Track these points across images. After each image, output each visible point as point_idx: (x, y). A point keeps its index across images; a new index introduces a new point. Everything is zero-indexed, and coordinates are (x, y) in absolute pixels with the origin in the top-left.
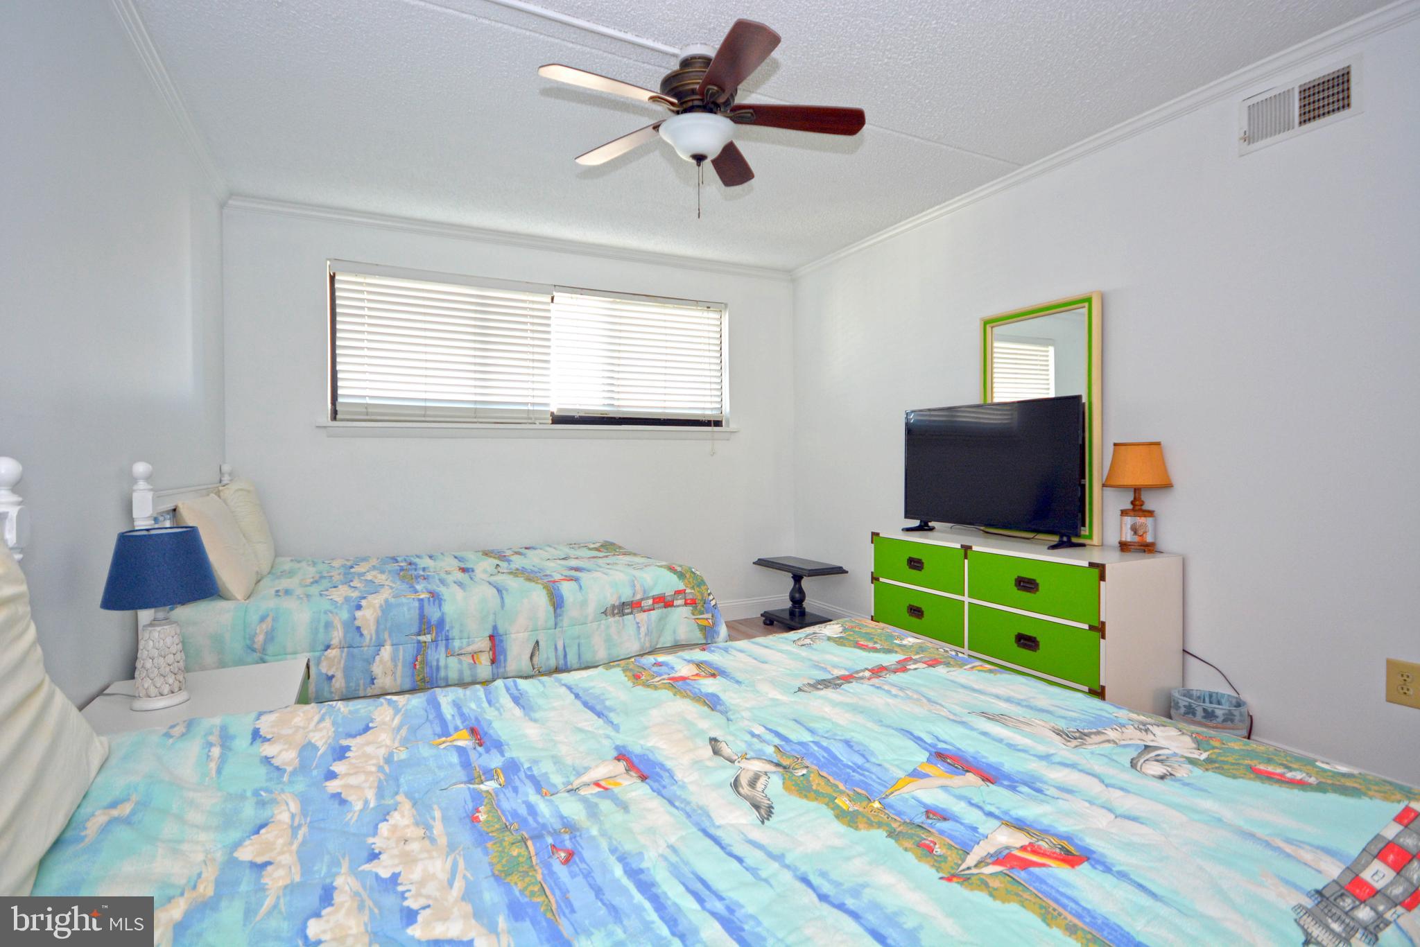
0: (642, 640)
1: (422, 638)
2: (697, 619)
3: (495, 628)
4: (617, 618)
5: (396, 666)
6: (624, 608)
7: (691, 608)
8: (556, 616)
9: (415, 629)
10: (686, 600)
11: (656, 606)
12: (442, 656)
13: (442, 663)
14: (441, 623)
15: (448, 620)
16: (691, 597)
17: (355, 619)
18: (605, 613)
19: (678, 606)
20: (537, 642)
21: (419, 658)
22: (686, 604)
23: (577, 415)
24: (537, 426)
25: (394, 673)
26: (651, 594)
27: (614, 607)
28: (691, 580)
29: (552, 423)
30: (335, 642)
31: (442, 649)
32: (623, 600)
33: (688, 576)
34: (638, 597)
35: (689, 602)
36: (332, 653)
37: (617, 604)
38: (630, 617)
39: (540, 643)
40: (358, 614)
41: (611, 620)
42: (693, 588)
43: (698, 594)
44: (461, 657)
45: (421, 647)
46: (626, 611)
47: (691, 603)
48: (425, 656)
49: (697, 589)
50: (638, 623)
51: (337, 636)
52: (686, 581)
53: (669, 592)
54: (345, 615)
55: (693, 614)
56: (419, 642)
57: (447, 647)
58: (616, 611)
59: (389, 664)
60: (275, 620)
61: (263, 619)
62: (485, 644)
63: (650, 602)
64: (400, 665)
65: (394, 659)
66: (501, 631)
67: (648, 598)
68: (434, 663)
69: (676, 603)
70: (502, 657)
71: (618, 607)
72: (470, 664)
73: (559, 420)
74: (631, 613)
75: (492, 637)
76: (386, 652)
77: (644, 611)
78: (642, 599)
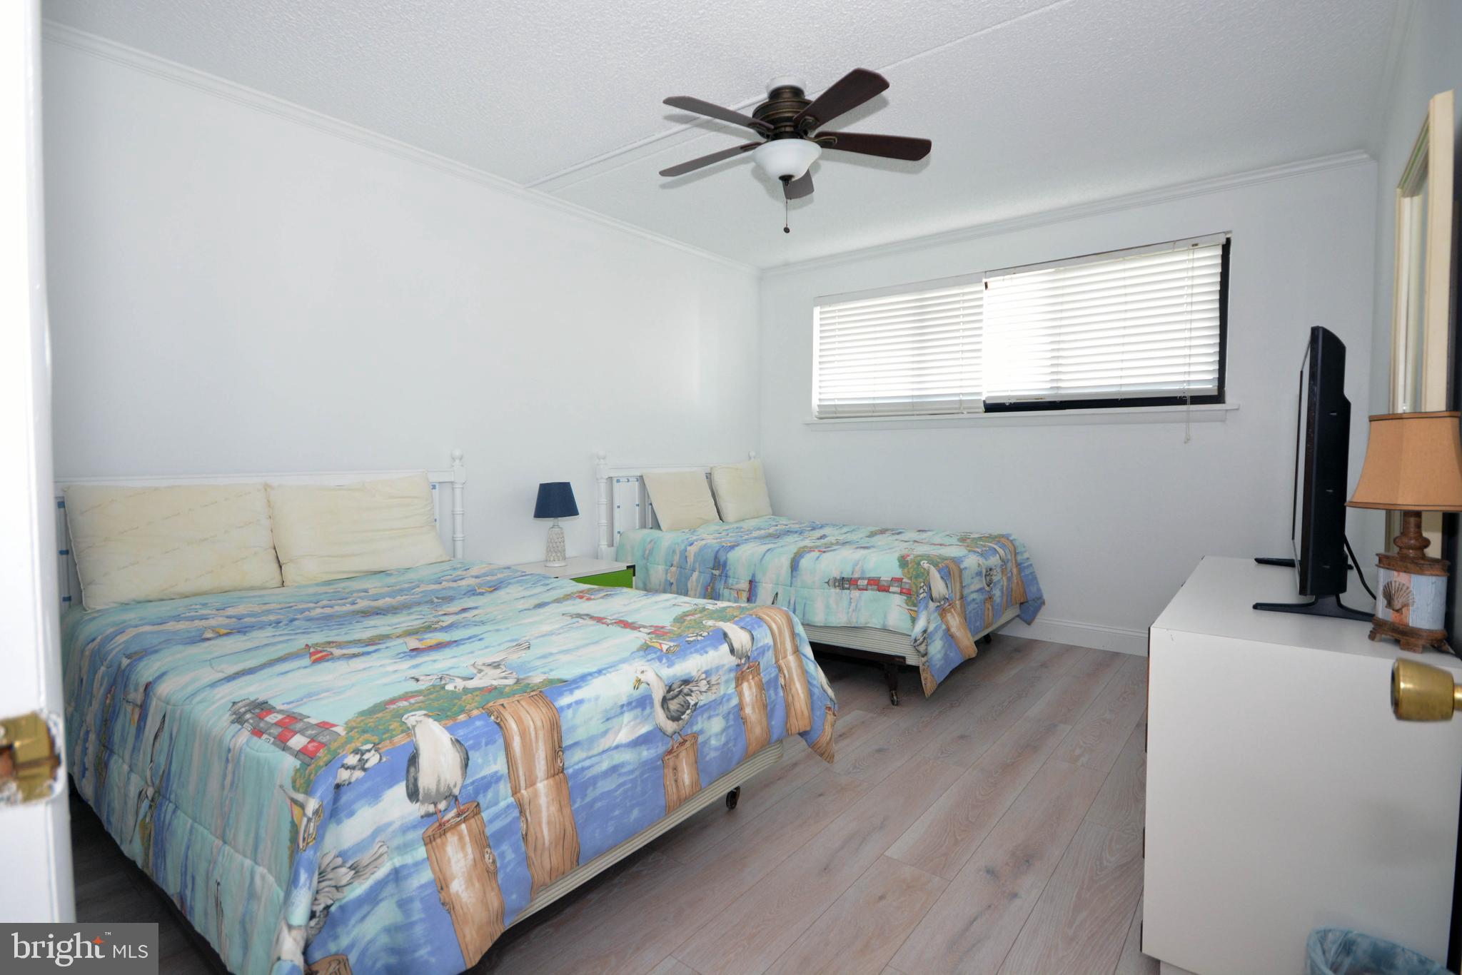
0: (850, 614)
1: (714, 572)
2: (911, 610)
3: (754, 576)
4: (838, 590)
5: (697, 586)
6: (844, 583)
7: (905, 598)
8: (792, 576)
9: (711, 565)
10: (902, 589)
11: (870, 587)
12: (722, 587)
13: (721, 592)
14: (725, 564)
15: (728, 563)
16: (907, 586)
17: (686, 551)
18: (828, 583)
19: (894, 593)
20: (777, 594)
21: (711, 585)
22: (901, 593)
23: (1007, 402)
24: (966, 416)
25: (696, 590)
26: (868, 576)
27: (835, 580)
28: (911, 570)
29: (985, 412)
30: (675, 563)
31: (723, 582)
32: (845, 575)
33: (910, 566)
34: (856, 576)
35: (904, 591)
36: (673, 569)
37: (838, 578)
38: (847, 591)
39: (778, 596)
40: (689, 548)
41: (833, 590)
42: (910, 578)
43: (914, 586)
44: (732, 591)
45: (713, 577)
46: (846, 586)
47: (906, 593)
48: (714, 584)
49: (914, 580)
50: (851, 599)
51: (677, 558)
52: (906, 570)
53: (885, 577)
54: (683, 547)
55: (907, 604)
56: (712, 574)
57: (725, 582)
58: (837, 584)
59: (695, 584)
60: (655, 543)
61: (651, 542)
62: (745, 586)
63: (866, 582)
64: (700, 585)
65: (698, 581)
66: (757, 580)
67: (863, 579)
68: (717, 591)
69: (892, 589)
70: (753, 598)
71: (839, 580)
72: (735, 597)
73: (991, 408)
74: (849, 589)
75: (751, 582)
76: (695, 575)
77: (859, 590)
78: (859, 578)
